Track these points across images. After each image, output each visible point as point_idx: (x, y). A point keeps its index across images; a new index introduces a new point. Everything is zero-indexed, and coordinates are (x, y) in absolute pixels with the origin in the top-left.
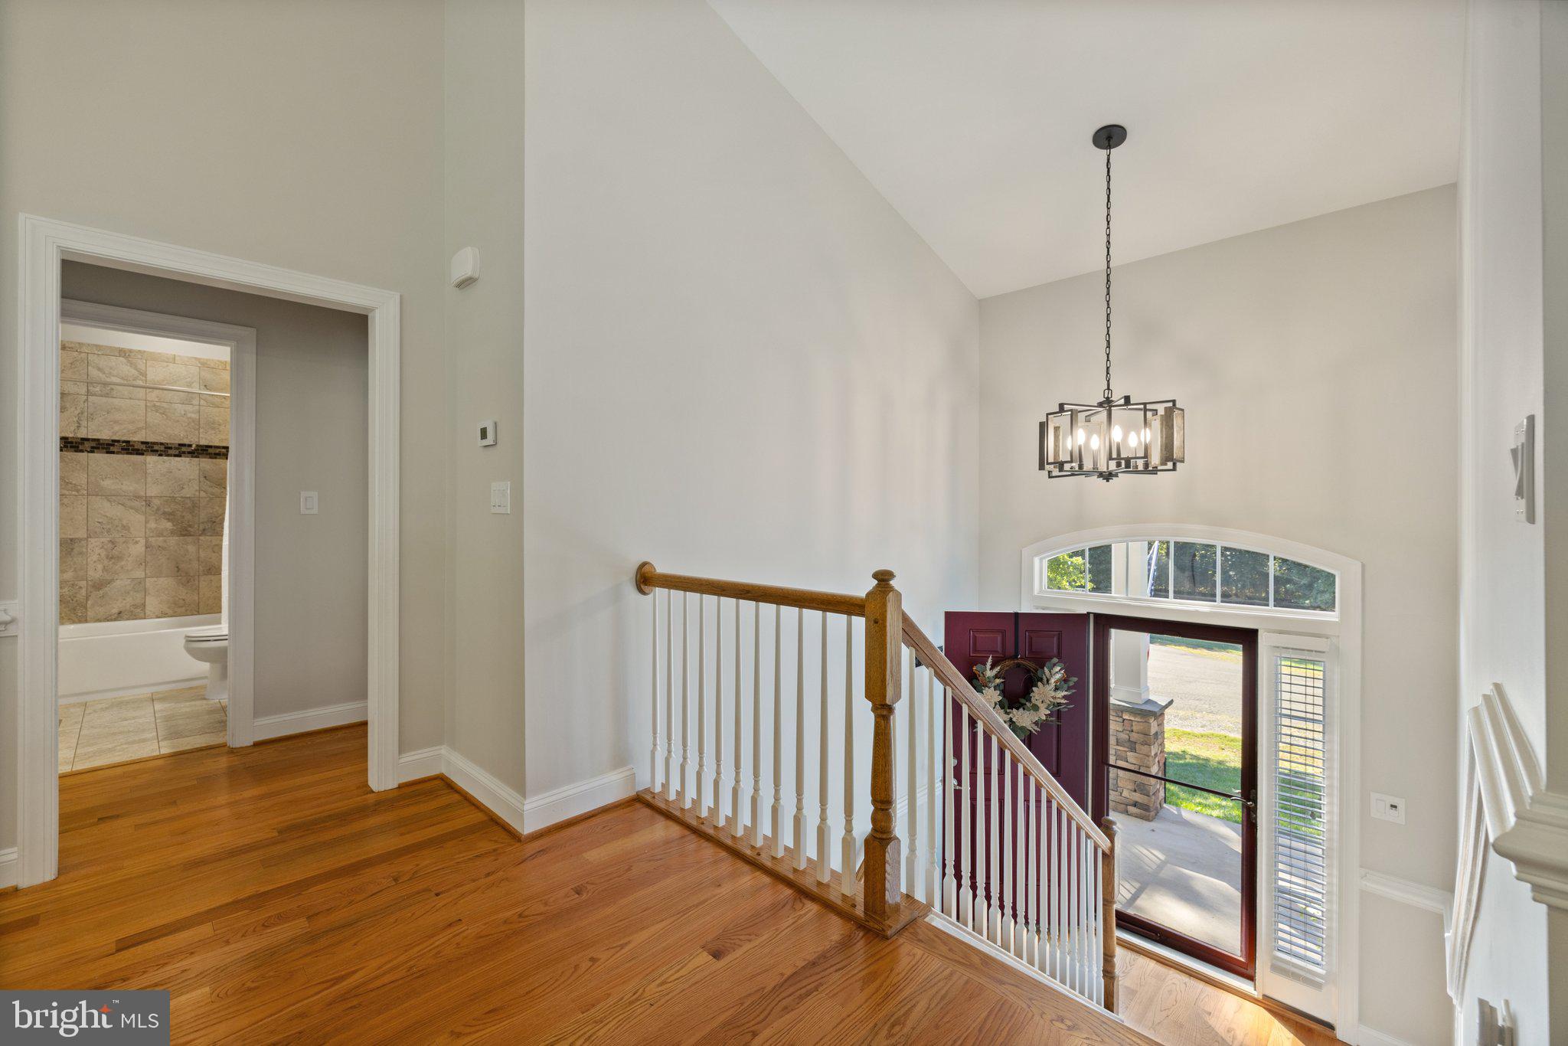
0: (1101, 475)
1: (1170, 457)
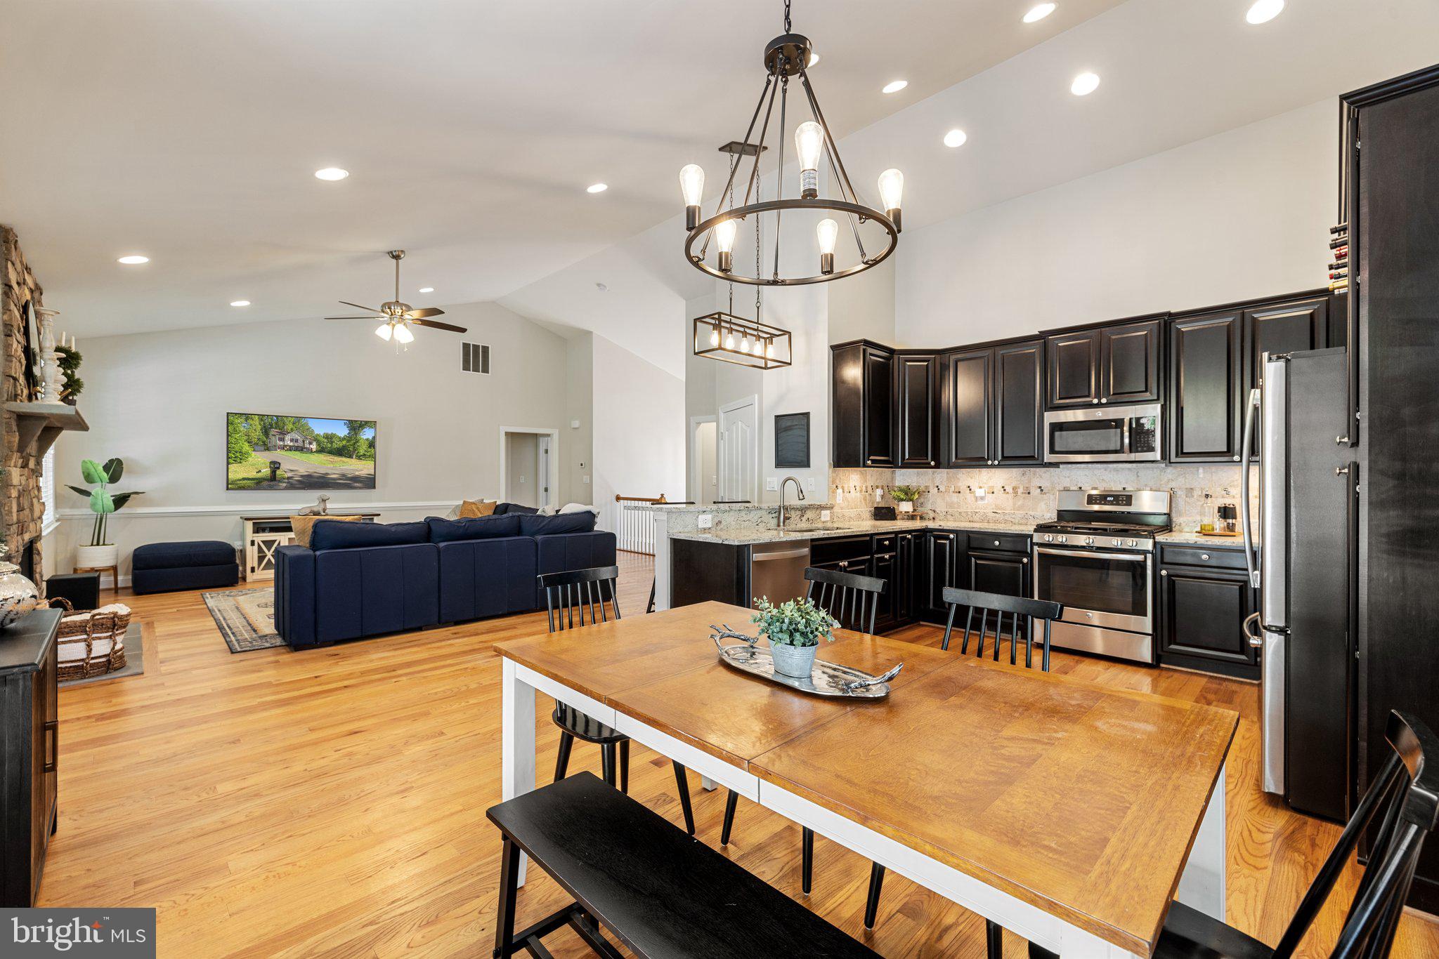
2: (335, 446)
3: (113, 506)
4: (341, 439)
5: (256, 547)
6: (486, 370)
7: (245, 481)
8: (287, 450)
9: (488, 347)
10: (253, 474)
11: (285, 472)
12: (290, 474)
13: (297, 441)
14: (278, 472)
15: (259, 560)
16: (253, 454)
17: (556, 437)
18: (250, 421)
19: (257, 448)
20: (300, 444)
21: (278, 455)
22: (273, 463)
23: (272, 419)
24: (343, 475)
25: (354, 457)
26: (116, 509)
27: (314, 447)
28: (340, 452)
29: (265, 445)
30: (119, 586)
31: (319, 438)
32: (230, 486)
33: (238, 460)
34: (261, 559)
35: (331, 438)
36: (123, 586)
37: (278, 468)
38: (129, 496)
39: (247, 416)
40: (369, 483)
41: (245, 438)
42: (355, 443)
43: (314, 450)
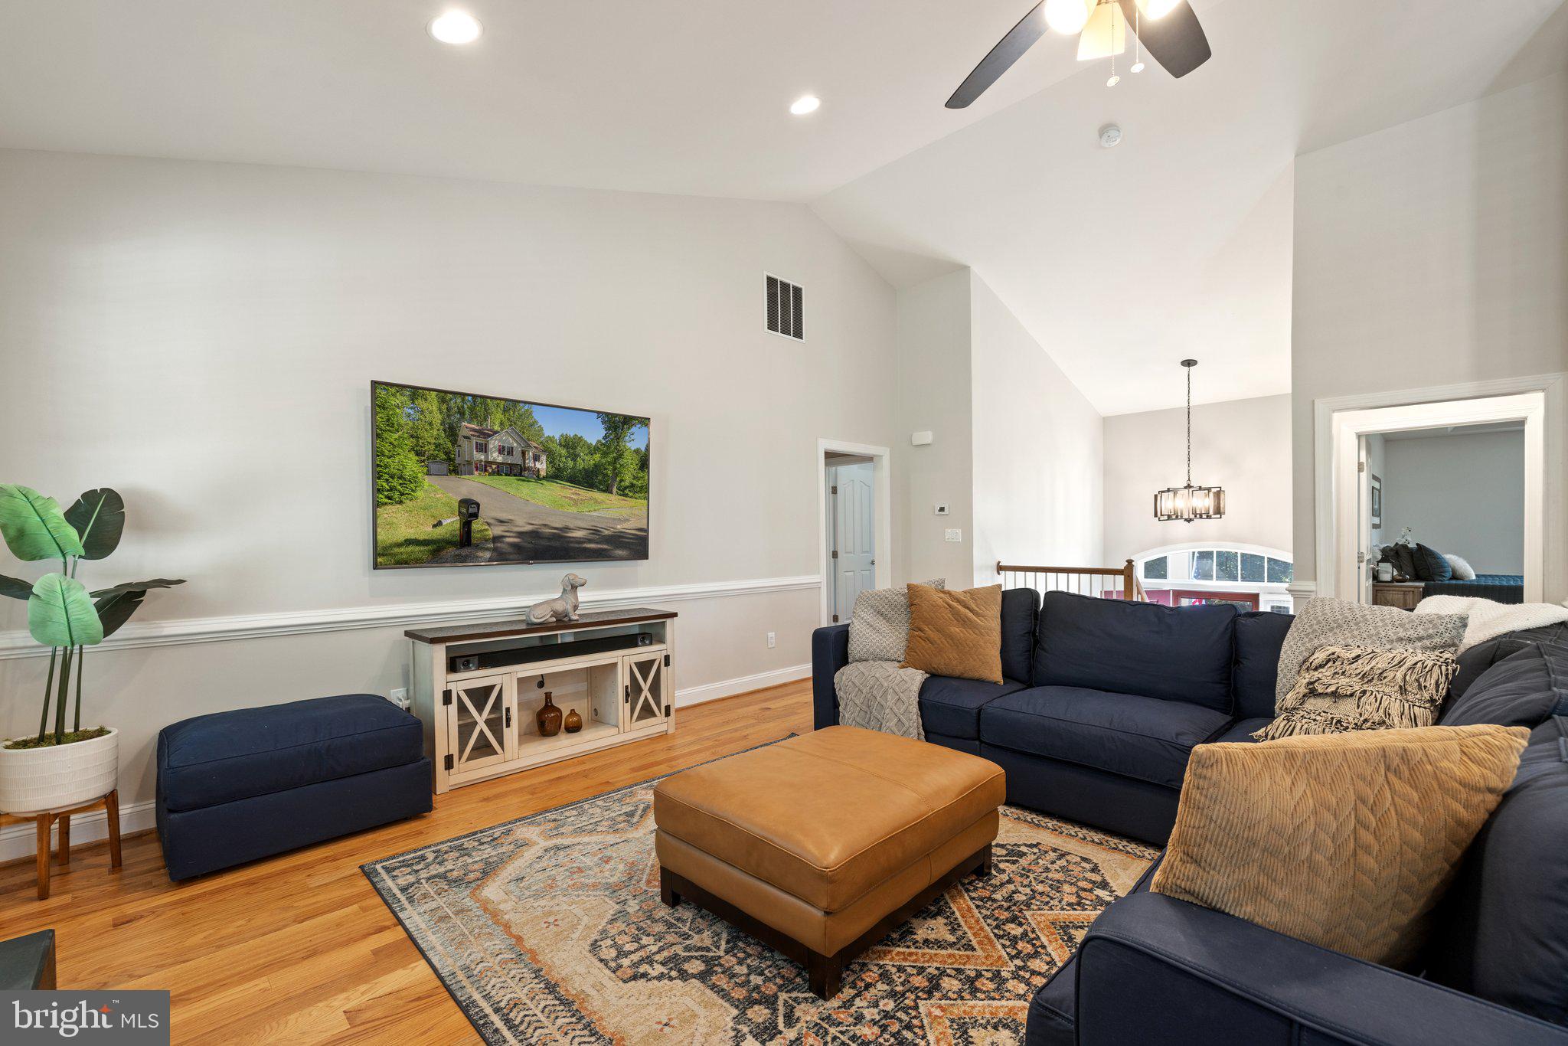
0: (1186, 520)
1: (1219, 511)
2: (581, 464)
3: (97, 624)
4: (593, 450)
5: (453, 707)
6: (798, 334)
7: (410, 548)
8: (492, 474)
9: (801, 289)
10: (426, 531)
11: (489, 524)
12: (498, 530)
13: (510, 452)
14: (476, 526)
15: (460, 733)
16: (427, 481)
17: (886, 462)
18: (419, 402)
19: (434, 467)
20: (516, 459)
21: (472, 485)
22: (466, 503)
23: (463, 400)
24: (596, 532)
25: (615, 490)
26: (108, 631)
27: (542, 466)
28: (591, 479)
29: (450, 459)
30: (124, 830)
31: (551, 445)
32: (379, 560)
33: (396, 496)
34: (465, 730)
35: (574, 447)
36: (135, 829)
37: (476, 515)
38: (143, 593)
39: (415, 392)
40: (636, 547)
41: (410, 442)
42: (616, 459)
43: (543, 473)
